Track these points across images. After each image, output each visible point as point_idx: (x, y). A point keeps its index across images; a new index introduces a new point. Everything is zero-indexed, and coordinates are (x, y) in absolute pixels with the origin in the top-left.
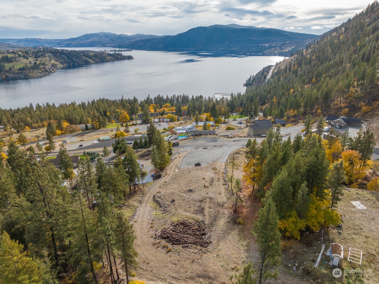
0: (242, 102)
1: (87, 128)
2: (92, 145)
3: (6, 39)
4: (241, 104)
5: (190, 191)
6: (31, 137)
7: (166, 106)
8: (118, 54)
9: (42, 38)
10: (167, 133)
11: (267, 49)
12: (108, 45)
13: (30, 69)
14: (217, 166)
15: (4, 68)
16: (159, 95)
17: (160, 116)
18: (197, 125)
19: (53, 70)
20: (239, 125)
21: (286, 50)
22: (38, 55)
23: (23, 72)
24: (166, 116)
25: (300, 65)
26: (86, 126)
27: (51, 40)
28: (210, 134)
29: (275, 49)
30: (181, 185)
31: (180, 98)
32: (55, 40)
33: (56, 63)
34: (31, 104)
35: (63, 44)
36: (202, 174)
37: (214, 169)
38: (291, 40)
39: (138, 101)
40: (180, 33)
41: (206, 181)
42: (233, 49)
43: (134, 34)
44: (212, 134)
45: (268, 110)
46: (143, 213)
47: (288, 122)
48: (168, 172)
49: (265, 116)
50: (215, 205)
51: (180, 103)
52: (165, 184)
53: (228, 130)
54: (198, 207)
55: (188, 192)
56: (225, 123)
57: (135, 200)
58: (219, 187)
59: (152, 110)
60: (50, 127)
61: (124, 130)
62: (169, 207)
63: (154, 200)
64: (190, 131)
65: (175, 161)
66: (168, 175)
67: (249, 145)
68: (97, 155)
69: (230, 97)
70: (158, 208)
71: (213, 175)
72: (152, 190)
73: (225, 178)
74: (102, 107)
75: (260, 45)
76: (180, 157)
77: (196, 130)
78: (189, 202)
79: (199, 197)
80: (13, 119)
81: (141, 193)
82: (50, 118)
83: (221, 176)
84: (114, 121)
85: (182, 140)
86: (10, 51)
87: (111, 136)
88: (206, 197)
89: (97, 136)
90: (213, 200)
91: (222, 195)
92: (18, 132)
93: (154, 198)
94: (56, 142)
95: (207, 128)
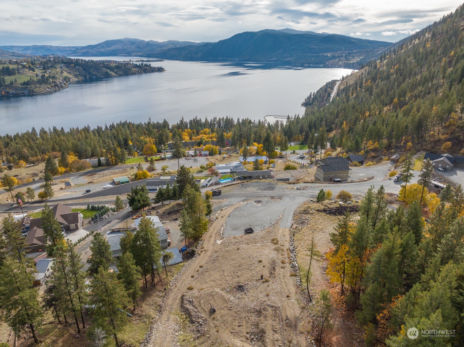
0: (302, 127)
1: (100, 164)
2: (103, 191)
3: (10, 46)
4: (301, 131)
5: (240, 288)
6: (27, 175)
7: (205, 132)
8: (146, 65)
9: (53, 45)
10: (206, 172)
11: (330, 59)
12: (134, 54)
13: (36, 83)
14: (279, 237)
15: (4, 82)
16: (196, 117)
17: (196, 147)
18: (245, 161)
19: (65, 84)
20: (301, 161)
21: (353, 61)
22: (47, 65)
23: (27, 88)
24: (204, 147)
25: (374, 79)
26: (99, 161)
27: (64, 47)
28: (264, 178)
29: (339, 60)
30: (226, 274)
31: (223, 121)
32: (69, 47)
33: (70, 76)
34: (33, 129)
35: (79, 52)
36: (258, 252)
37: (275, 241)
38: (359, 49)
39: (169, 126)
40: (222, 39)
41: (264, 267)
42: (287, 59)
43: (166, 41)
44: (267, 176)
45: (337, 139)
46: (162, 335)
47: (366, 158)
48: (205, 246)
49: (333, 147)
50: (282, 323)
51: (222, 128)
52: (200, 271)
53: (287, 171)
54: (254, 325)
55: (237, 290)
56: (282, 158)
57: (152, 305)
58: (286, 280)
59: (187, 138)
60: (49, 163)
61: (148, 168)
62: (206, 323)
63: (182, 306)
64: (235, 171)
65: (216, 223)
66: (205, 251)
67: (321, 198)
68: (105, 210)
69: (286, 120)
70: (188, 325)
71: (273, 255)
72: (180, 283)
73: (294, 261)
74: (122, 134)
75: (320, 54)
76: (222, 217)
77: (244, 170)
78: (238, 313)
79: (255, 303)
80: (7, 149)
81: (162, 289)
82: (54, 149)
83: (287, 257)
84: (136, 153)
85: (225, 185)
86: (13, 61)
87: (130, 176)
88: (266, 303)
89: (112, 176)
90: (278, 311)
91: (292, 301)
92: (10, 168)
93: (182, 302)
94: (56, 184)
95: (259, 167)
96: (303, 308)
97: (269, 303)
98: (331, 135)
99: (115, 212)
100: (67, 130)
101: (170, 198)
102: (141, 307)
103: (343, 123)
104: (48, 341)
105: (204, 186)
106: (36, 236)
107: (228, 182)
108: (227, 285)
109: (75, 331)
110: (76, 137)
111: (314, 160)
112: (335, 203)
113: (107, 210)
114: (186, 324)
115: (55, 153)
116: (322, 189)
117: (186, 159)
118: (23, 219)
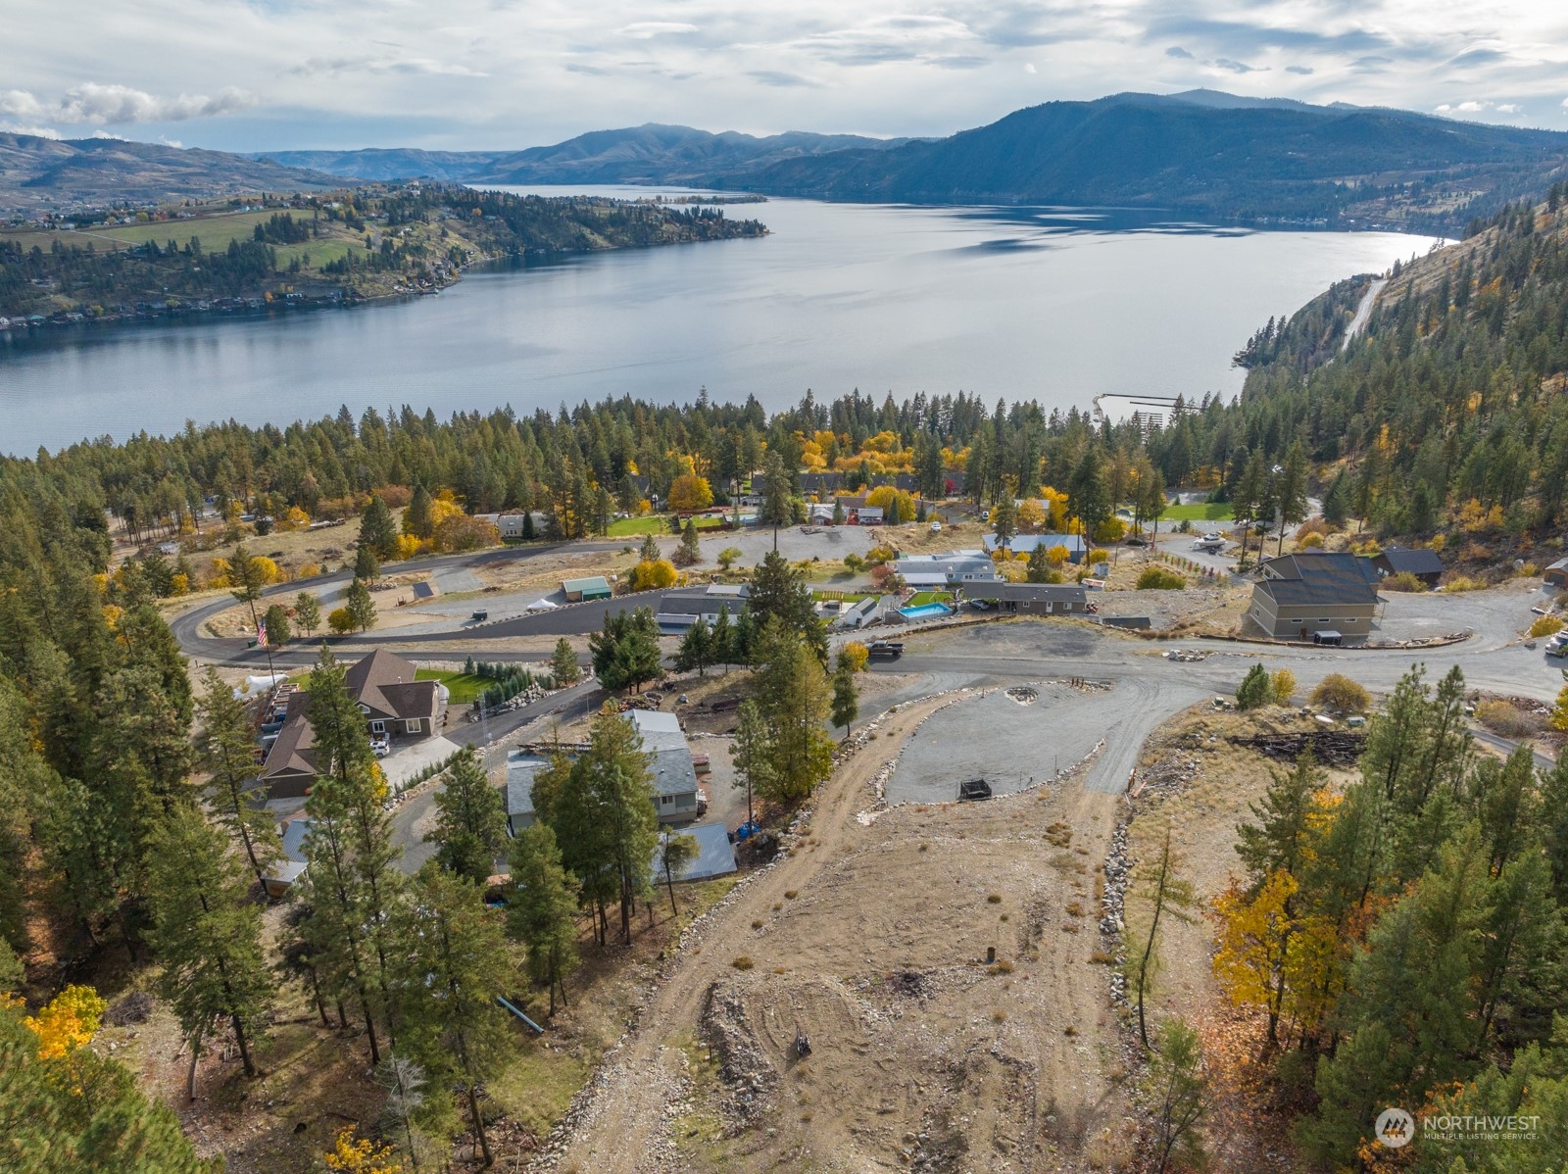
0: (1224, 440)
1: (528, 532)
2: (525, 621)
4: (1220, 455)
5: (908, 983)
6: (306, 555)
7: (880, 442)
8: (708, 215)
9: (426, 149)
10: (864, 580)
11: (1353, 200)
12: (671, 177)
13: (364, 268)
14: (1076, 822)
15: (273, 263)
16: (856, 392)
17: (843, 493)
18: (1002, 549)
19: (451, 273)
20: (1205, 561)
21: (1444, 208)
22: (399, 212)
23: (338, 281)
24: (869, 494)
25: (1515, 275)
26: (527, 521)
27: (458, 155)
28: (1059, 610)
29: (1389, 203)
30: (869, 929)
31: (946, 408)
32: (473, 155)
33: (466, 246)
34: (344, 410)
35: (505, 171)
36: (990, 866)
37: (1057, 835)
38: (1469, 162)
39: (762, 416)
40: (965, 129)
41: (1004, 919)
42: (1195, 198)
43: (779, 134)
44: (1070, 606)
45: (1350, 489)
46: (625, 1106)
47: (1452, 561)
48: (816, 827)
49: (1334, 517)
50: (1030, 1123)
51: (940, 431)
52: (783, 910)
53: (1147, 591)
54: (933, 1117)
55: (896, 990)
56: (1140, 544)
57: (612, 1003)
58: (1072, 974)
59: (816, 461)
60: (373, 519)
61: (675, 555)
62: (771, 1088)
63: (705, 1021)
64: (964, 580)
65: (865, 752)
66: (812, 843)
67: (1253, 697)
68: (519, 681)
69: (1170, 410)
70: (714, 1086)
71: (1044, 881)
72: (711, 944)
73: (1113, 913)
74: (610, 440)
75: (1319, 182)
76: (891, 735)
77: (996, 578)
78: (887, 1066)
79: (949, 1040)
80: (262, 471)
81: (652, 957)
82: (395, 478)
83: (1091, 896)
84: (646, 503)
85: (919, 627)
86: (305, 199)
87: (615, 577)
88: (988, 1045)
89: (558, 573)
90: (1024, 1078)
91: (1081, 1049)
92: (262, 529)
93: (707, 1007)
94: (388, 588)
95: (1046, 572)
96: (1117, 1080)
97: (996, 1046)
98: (1331, 472)
99: (549, 688)
100: (443, 419)
101: (725, 657)
102: (575, 1006)
103: (1379, 431)
104: (284, 1075)
105: (848, 626)
106: (298, 747)
107: (932, 618)
108: (867, 968)
109: (366, 1055)
110: (465, 442)
111: (1255, 560)
112: (1303, 716)
113: (524, 682)
114: (706, 1082)
115: (396, 489)
116: (1260, 666)
117: (804, 531)
118: (273, 688)
